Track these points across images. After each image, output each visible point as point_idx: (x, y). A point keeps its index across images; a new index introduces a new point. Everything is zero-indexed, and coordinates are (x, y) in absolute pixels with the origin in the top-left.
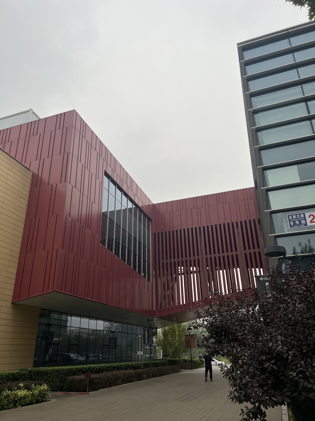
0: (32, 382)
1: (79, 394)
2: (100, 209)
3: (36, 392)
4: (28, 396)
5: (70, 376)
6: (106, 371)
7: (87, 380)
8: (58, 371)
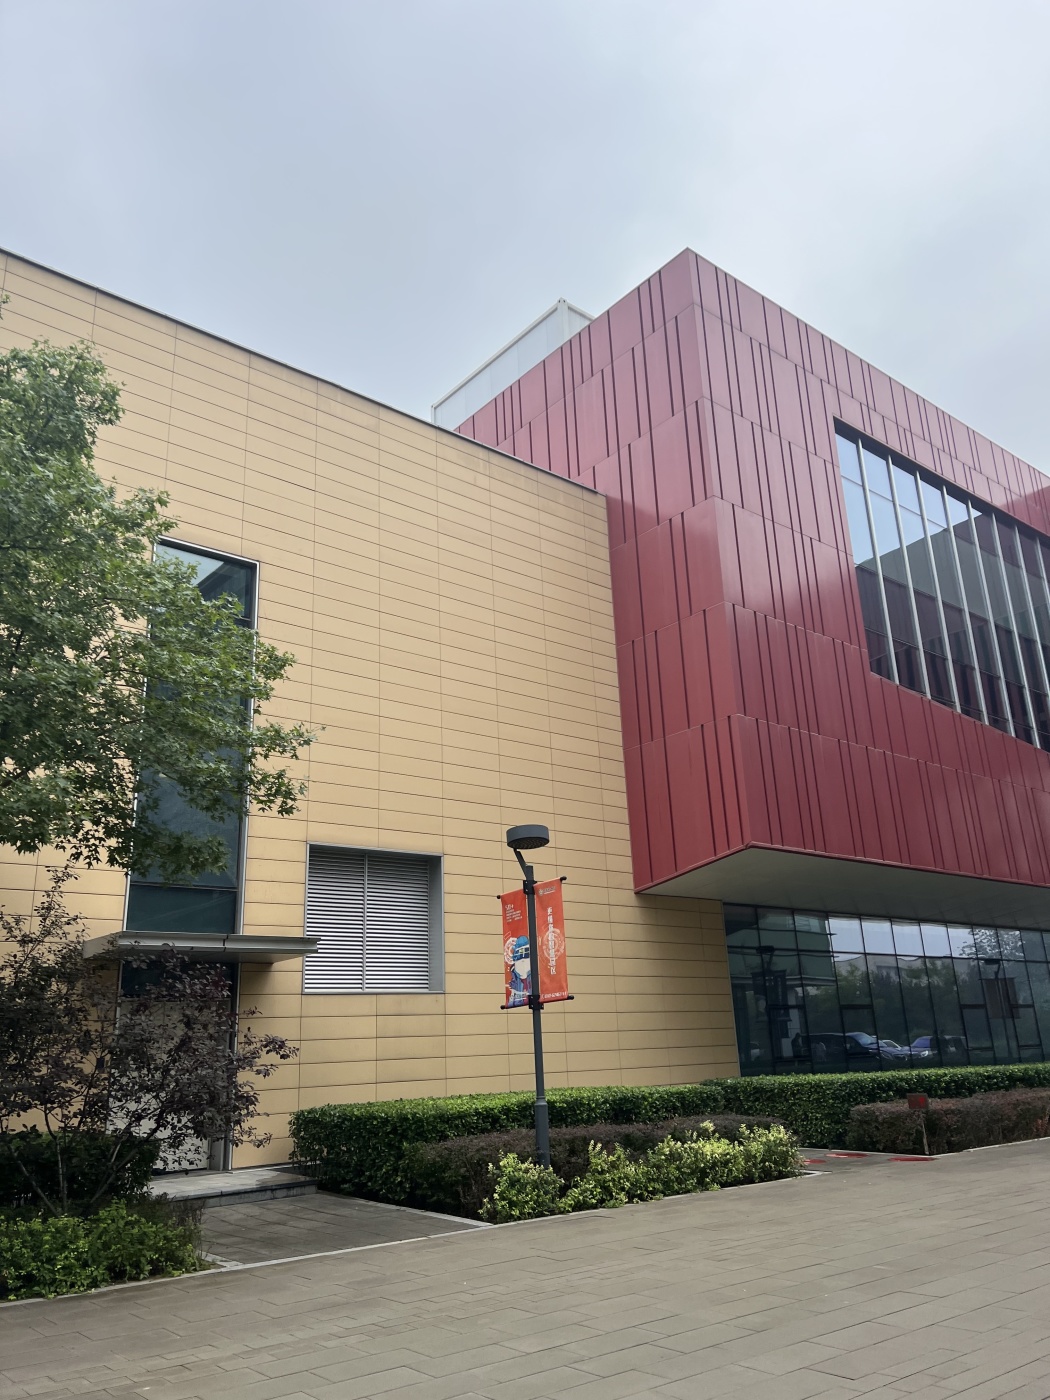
0: (739, 1117)
1: (896, 1159)
2: (842, 555)
3: (755, 1147)
4: (735, 1157)
5: (858, 1104)
6: (985, 1091)
7: (919, 1116)
8: (817, 1086)
